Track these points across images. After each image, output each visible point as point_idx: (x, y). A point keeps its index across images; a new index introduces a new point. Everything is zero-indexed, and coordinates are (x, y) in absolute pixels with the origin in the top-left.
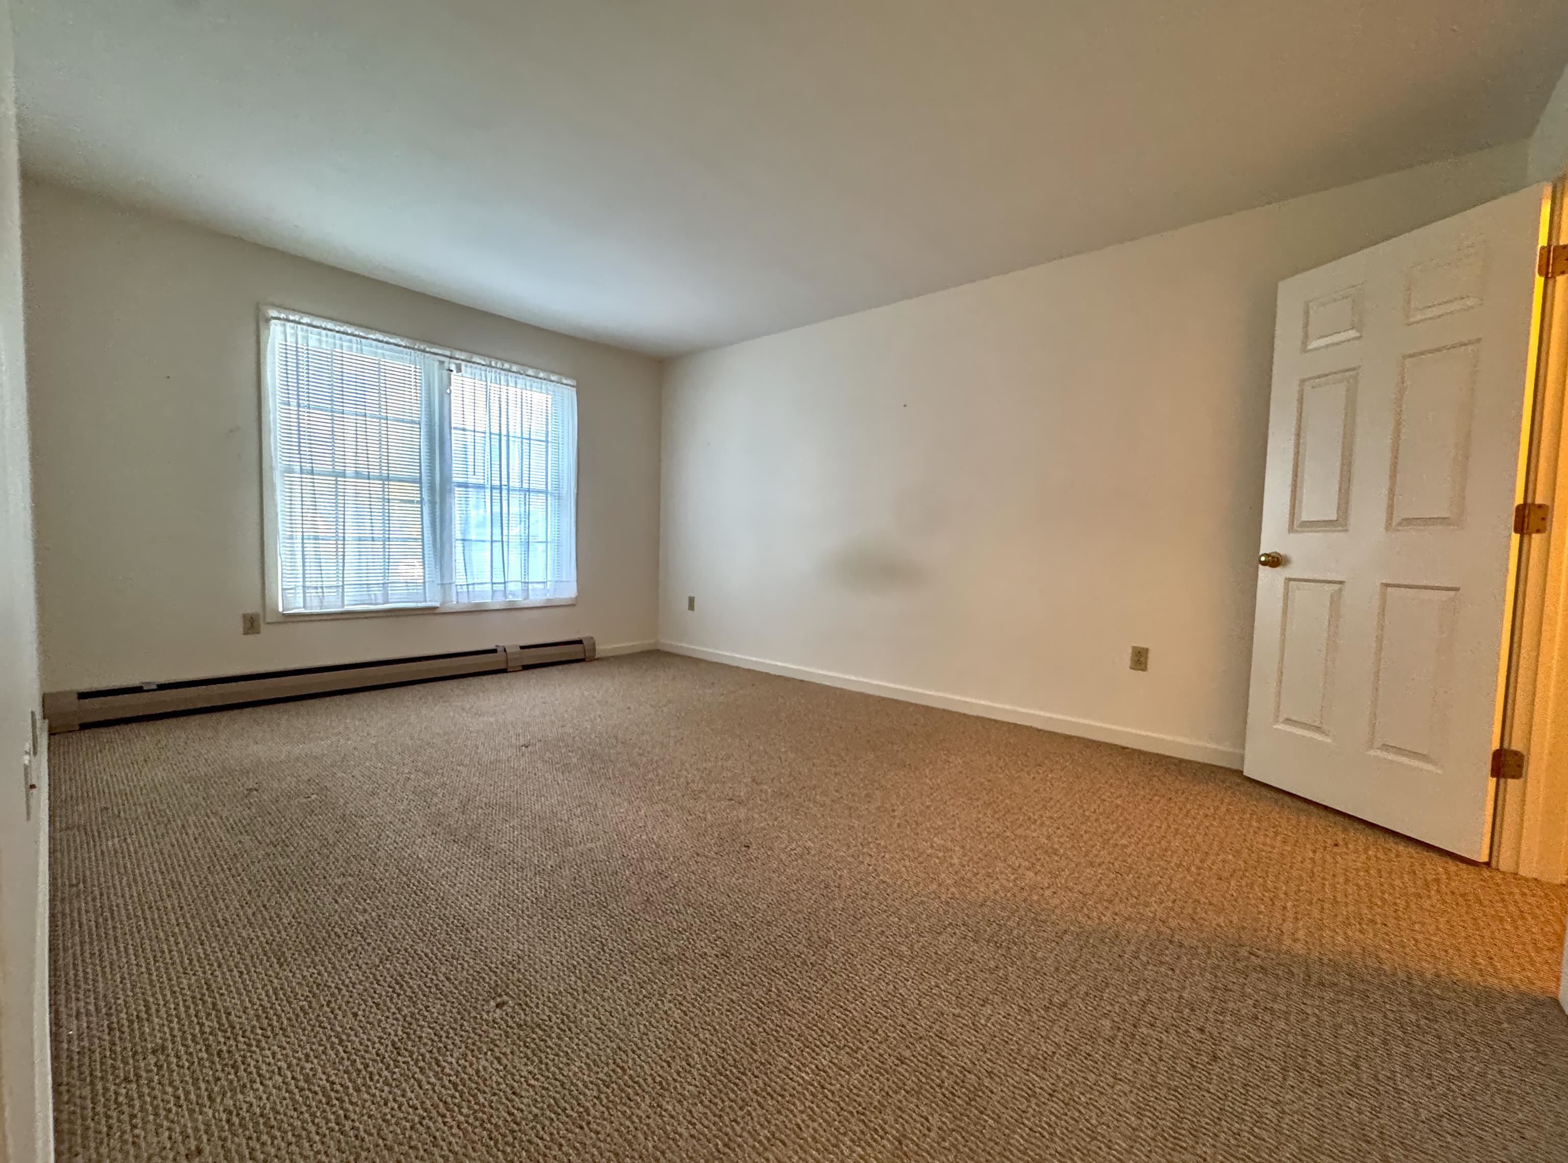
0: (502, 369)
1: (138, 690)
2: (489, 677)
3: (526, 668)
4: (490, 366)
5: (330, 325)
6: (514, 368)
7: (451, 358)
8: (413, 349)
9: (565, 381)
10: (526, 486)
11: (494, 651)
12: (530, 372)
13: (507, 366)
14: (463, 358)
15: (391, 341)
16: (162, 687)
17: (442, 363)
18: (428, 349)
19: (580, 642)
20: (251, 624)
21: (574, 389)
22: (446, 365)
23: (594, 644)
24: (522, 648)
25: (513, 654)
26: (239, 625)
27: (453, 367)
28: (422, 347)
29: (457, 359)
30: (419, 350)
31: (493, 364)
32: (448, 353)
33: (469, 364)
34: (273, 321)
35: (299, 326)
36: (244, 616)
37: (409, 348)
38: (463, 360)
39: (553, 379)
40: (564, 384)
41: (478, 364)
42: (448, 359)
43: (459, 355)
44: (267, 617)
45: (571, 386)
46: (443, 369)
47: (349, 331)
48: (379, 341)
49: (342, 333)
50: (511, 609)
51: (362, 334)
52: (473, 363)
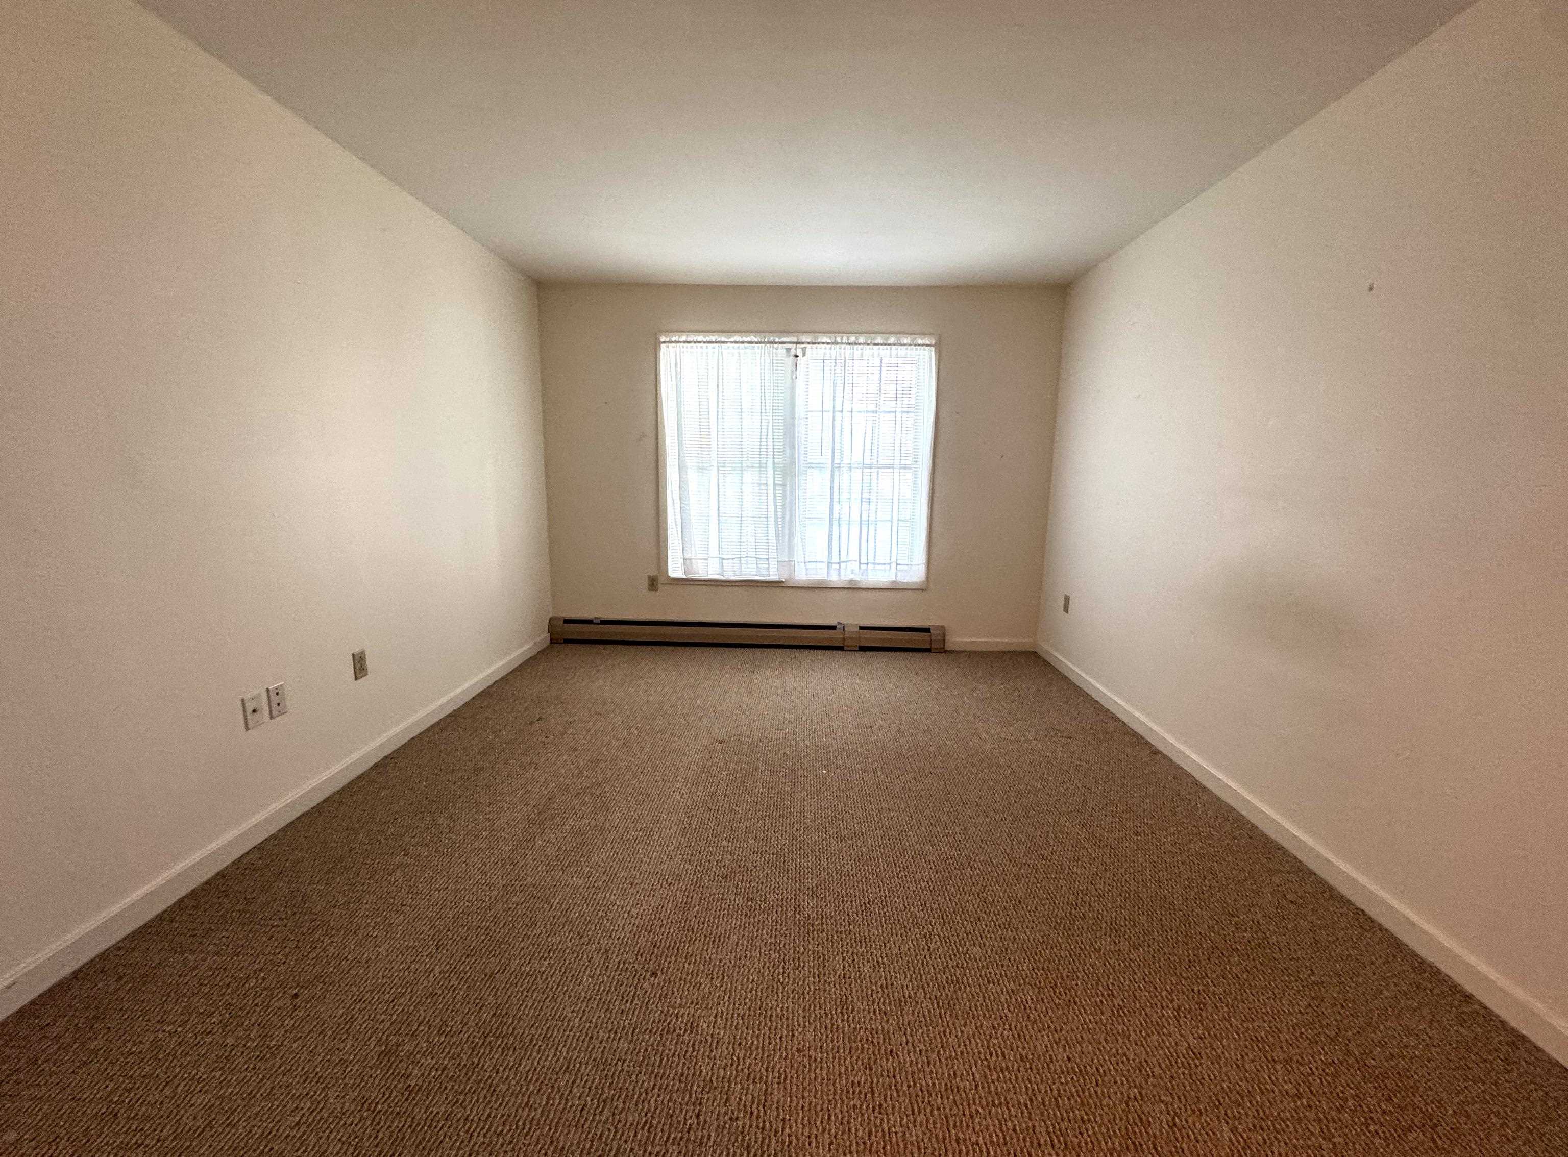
0: (847, 344)
1: (590, 622)
3: (863, 649)
4: (836, 343)
5: (700, 338)
6: (862, 339)
7: (797, 343)
8: (764, 343)
9: (919, 341)
10: (867, 461)
11: (833, 628)
12: (879, 340)
13: (852, 339)
14: (809, 340)
15: (746, 339)
16: (604, 622)
17: (788, 350)
18: (777, 340)
19: (927, 630)
20: (653, 583)
21: (933, 349)
22: (793, 352)
23: (944, 635)
24: (861, 628)
25: (851, 633)
26: (646, 583)
27: (799, 353)
28: (772, 339)
29: (803, 343)
30: (769, 343)
31: (839, 340)
32: (795, 340)
33: (814, 346)
34: (662, 345)
35: (678, 345)
36: (649, 577)
37: (760, 343)
38: (809, 343)
39: (905, 341)
40: (919, 345)
41: (823, 343)
42: (795, 345)
43: (805, 338)
44: (661, 579)
45: (927, 345)
46: (790, 356)
47: (713, 339)
48: (736, 342)
49: (709, 342)
50: (853, 588)
51: (723, 339)
52: (819, 343)
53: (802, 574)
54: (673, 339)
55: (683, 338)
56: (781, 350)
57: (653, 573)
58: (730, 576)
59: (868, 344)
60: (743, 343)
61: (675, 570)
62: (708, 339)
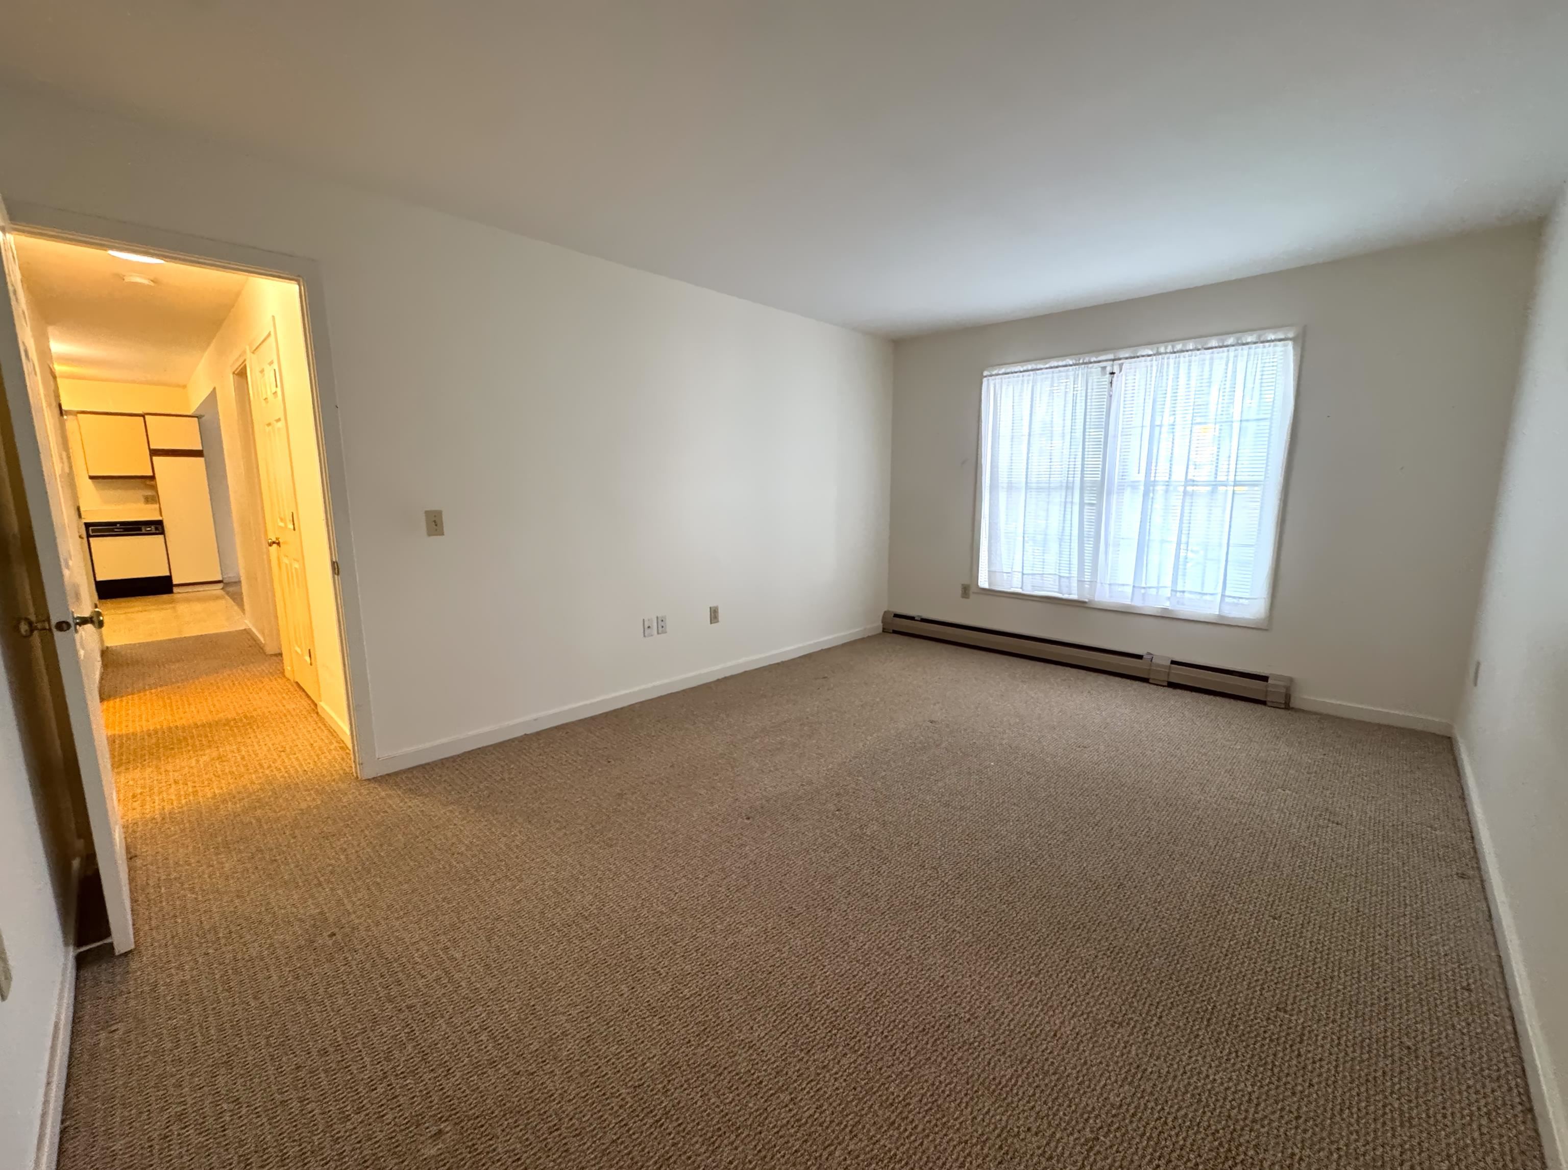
0: (1171, 353)
1: (912, 618)
2: (1117, 679)
3: (1172, 685)
4: (1158, 354)
5: (1018, 368)
7: (1114, 360)
8: (1078, 364)
9: (1271, 336)
11: (1140, 657)
12: (1214, 342)
14: (1127, 355)
16: (924, 620)
17: (1104, 368)
18: (1092, 360)
19: (1265, 679)
20: (965, 591)
21: (1290, 343)
22: (1109, 370)
23: (1289, 689)
24: (1173, 662)
25: (1158, 665)
27: (1116, 370)
28: (1087, 360)
29: (1120, 359)
30: (1084, 363)
31: (1162, 350)
32: (1111, 356)
33: (1133, 360)
35: (997, 377)
36: (964, 584)
37: (1075, 365)
38: (1127, 358)
39: (1249, 339)
40: (1268, 341)
41: (1143, 356)
42: (1111, 363)
43: (1123, 354)
44: (973, 589)
45: (1280, 340)
46: (1105, 374)
47: (1030, 367)
48: (1051, 368)
49: (1024, 371)
50: (1165, 617)
51: (1039, 366)
52: (1138, 357)
53: (1104, 596)
54: (994, 372)
55: (1003, 371)
56: (1095, 369)
57: (966, 582)
58: (1028, 591)
59: (1198, 350)
60: (1057, 367)
61: (983, 582)
62: (1025, 368)
